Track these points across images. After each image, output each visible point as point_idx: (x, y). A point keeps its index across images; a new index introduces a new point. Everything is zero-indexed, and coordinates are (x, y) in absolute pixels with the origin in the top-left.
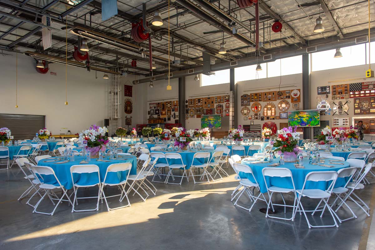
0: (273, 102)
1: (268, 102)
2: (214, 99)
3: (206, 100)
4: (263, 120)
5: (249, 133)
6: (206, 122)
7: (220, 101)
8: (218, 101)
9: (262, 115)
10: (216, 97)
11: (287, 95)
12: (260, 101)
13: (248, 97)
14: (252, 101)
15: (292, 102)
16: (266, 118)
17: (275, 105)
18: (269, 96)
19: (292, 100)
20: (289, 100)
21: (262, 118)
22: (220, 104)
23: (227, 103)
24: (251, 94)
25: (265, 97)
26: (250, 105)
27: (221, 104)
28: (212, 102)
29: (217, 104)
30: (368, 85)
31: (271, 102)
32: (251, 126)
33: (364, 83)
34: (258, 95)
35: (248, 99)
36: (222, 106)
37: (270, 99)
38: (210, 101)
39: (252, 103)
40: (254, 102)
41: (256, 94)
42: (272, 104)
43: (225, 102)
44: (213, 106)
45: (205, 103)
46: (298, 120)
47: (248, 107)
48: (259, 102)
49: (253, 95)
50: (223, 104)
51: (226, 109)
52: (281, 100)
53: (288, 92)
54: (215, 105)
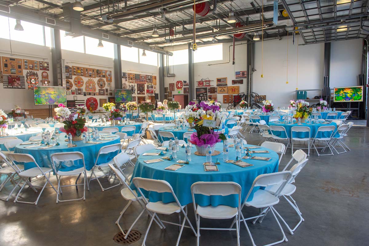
0: (94, 79)
1: (89, 78)
2: (22, 62)
3: (6, 61)
4: (86, 96)
5: (75, 109)
6: (43, 96)
7: (33, 67)
8: (30, 67)
9: (84, 91)
10: (25, 61)
11: (104, 74)
12: (82, 75)
13: (70, 69)
14: (75, 75)
15: (107, 81)
16: (88, 93)
17: (94, 82)
18: (90, 72)
19: (107, 79)
20: (105, 79)
21: (85, 93)
22: (33, 71)
23: (43, 72)
24: (73, 66)
25: (86, 73)
26: (72, 79)
27: (35, 72)
28: (20, 67)
29: (28, 71)
30: (142, 77)
31: (91, 78)
32: (76, 102)
33: (140, 75)
34: (80, 69)
35: (70, 72)
36: (37, 74)
37: (90, 76)
38: (15, 64)
39: (74, 77)
40: (76, 76)
41: (78, 68)
42: (92, 80)
43: (41, 69)
44: (21, 72)
45: (6, 65)
46: (121, 96)
47: (70, 80)
48: (81, 77)
49: (75, 68)
50: (38, 72)
51: (43, 79)
52: (99, 78)
53: (104, 72)
54: (25, 72)
